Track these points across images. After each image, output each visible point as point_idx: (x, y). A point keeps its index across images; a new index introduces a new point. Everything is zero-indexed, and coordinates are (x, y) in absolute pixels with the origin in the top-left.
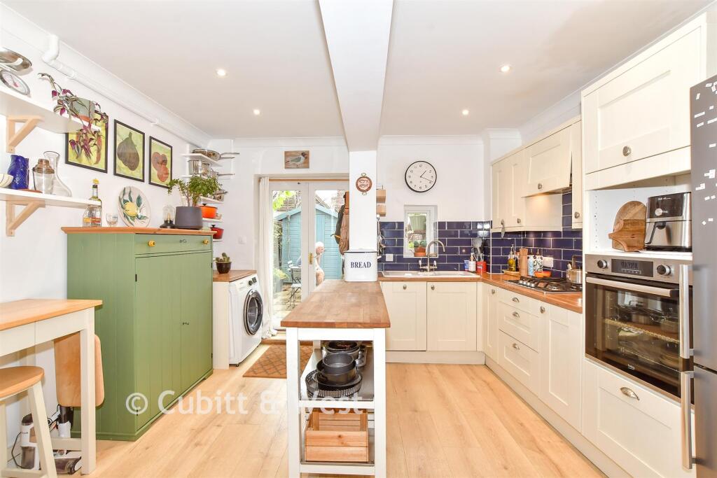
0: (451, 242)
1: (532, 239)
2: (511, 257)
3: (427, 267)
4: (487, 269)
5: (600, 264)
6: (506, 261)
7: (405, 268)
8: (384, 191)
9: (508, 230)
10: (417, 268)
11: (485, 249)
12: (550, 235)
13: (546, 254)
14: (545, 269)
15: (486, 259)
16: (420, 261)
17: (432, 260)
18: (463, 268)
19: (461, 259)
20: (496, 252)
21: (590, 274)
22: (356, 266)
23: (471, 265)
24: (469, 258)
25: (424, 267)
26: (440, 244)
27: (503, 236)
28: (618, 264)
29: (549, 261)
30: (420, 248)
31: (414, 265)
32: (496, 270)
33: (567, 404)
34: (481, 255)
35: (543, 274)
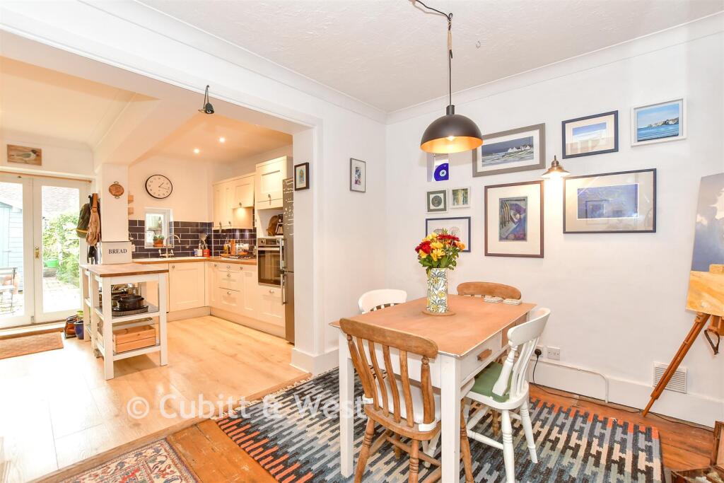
0: (183, 236)
1: (238, 234)
2: (226, 246)
3: (166, 255)
4: (210, 254)
5: (262, 242)
6: (222, 248)
7: (146, 256)
8: (132, 196)
9: (223, 228)
10: (157, 256)
11: (208, 241)
12: (247, 231)
13: (245, 242)
14: (245, 251)
15: (210, 248)
16: (160, 251)
17: (169, 250)
18: (193, 255)
19: (191, 249)
20: (216, 242)
21: (259, 247)
22: (114, 252)
23: (199, 252)
24: (197, 247)
25: (163, 255)
26: (175, 238)
27: (220, 232)
28: (268, 241)
29: (246, 246)
30: (158, 241)
31: (154, 253)
32: (216, 254)
33: (251, 309)
34: (206, 245)
35: (243, 253)
